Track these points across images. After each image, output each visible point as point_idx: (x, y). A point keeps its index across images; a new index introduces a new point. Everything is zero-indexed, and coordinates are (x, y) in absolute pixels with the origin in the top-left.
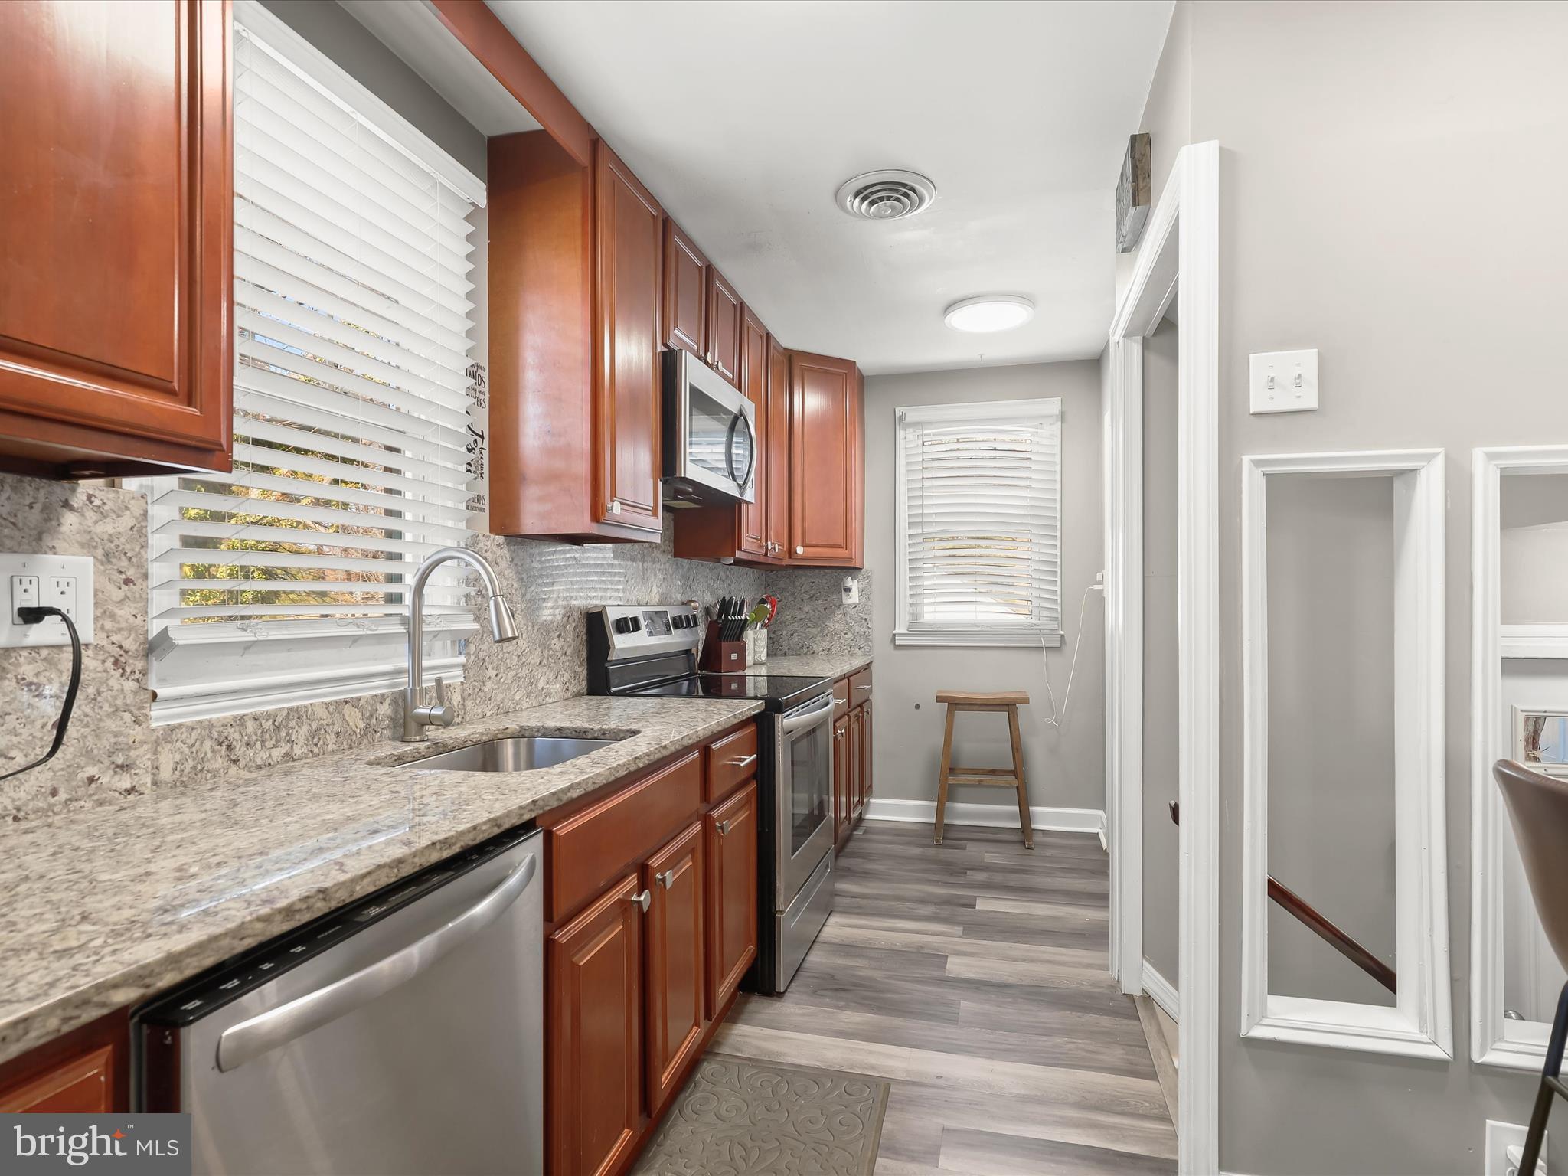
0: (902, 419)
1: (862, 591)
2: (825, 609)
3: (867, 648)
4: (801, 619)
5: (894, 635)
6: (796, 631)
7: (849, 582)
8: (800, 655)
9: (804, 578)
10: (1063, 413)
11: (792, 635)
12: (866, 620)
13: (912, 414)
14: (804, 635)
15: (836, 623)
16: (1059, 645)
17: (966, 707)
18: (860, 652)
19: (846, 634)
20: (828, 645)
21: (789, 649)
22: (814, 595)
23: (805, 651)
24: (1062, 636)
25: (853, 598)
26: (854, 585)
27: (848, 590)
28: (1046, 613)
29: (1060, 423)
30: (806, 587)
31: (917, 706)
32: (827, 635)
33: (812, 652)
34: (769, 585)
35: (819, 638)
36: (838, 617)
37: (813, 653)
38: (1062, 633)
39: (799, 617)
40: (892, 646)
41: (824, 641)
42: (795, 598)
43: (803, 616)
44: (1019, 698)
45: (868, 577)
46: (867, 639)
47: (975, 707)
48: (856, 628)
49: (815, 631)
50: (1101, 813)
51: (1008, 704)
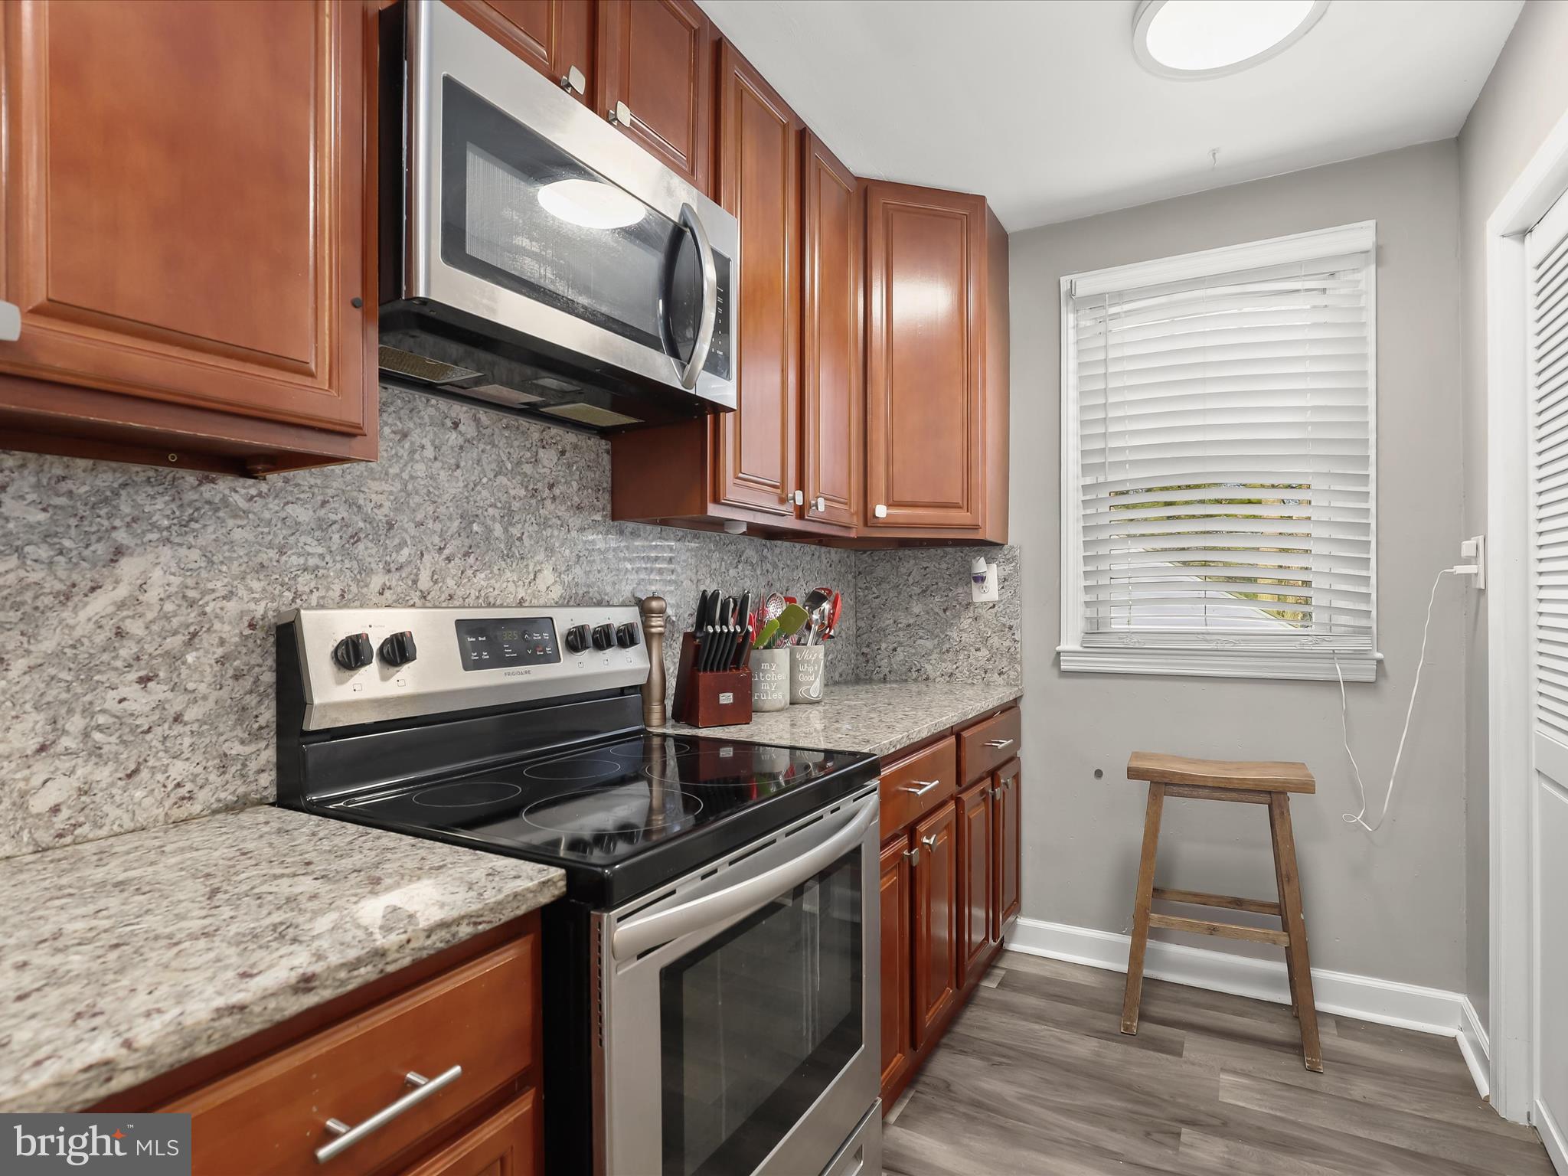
0: (1071, 294)
1: (1004, 581)
2: (945, 611)
3: (1013, 674)
4: (909, 625)
5: (1059, 653)
6: (900, 644)
7: (980, 566)
8: (906, 681)
9: (912, 562)
10: (1379, 249)
11: (895, 650)
12: (1010, 628)
13: (1087, 283)
14: (914, 651)
15: (963, 630)
16: (1372, 677)
17: (1186, 790)
18: (1000, 680)
19: (978, 650)
20: (950, 667)
21: (890, 672)
22: (927, 588)
23: (915, 674)
24: (1380, 662)
25: (990, 591)
26: (992, 573)
27: (980, 579)
28: (1344, 619)
29: (1373, 267)
30: (916, 575)
31: (1099, 774)
32: (948, 651)
33: (924, 676)
34: (860, 573)
35: (935, 656)
36: (966, 623)
37: (927, 679)
38: (1379, 655)
39: (905, 622)
40: (1055, 672)
41: (944, 661)
42: (899, 593)
43: (911, 621)
44: (1286, 782)
45: (1014, 558)
46: (1013, 659)
47: (1201, 792)
48: (995, 641)
49: (929, 644)
50: (1462, 999)
51: (1270, 793)
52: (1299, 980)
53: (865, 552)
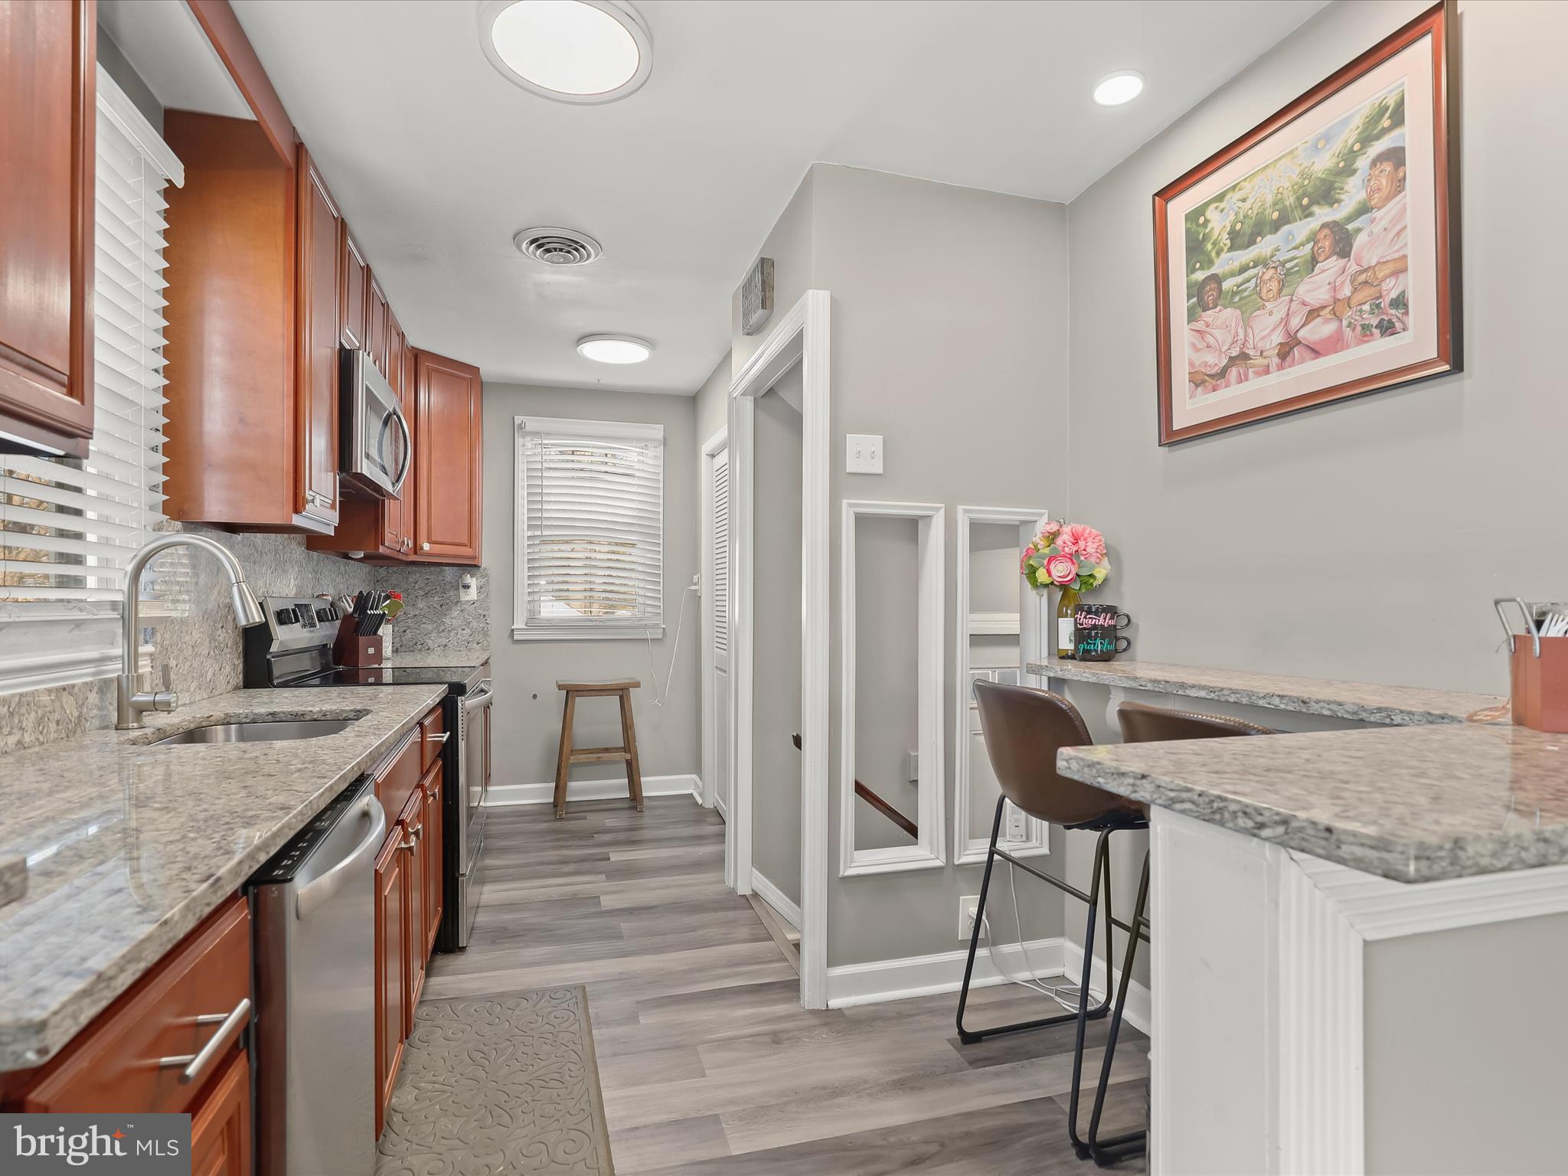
0: (520, 427)
1: (480, 588)
2: (441, 606)
3: (485, 643)
4: (415, 615)
5: (513, 630)
6: (409, 627)
7: (469, 579)
8: (413, 651)
9: (418, 575)
10: (664, 438)
11: (405, 631)
12: (484, 616)
13: (532, 423)
14: (418, 632)
15: (453, 619)
16: (661, 637)
17: (585, 693)
18: (478, 647)
19: (463, 630)
20: (444, 641)
21: (401, 646)
22: (429, 592)
23: (419, 647)
24: (664, 629)
25: (472, 594)
26: (472, 582)
27: (467, 587)
28: (650, 609)
29: (662, 447)
30: (421, 583)
31: (535, 696)
32: (443, 631)
33: (426, 648)
34: (378, 581)
35: (434, 634)
36: (455, 613)
37: (428, 649)
38: (664, 626)
39: (412, 613)
40: (510, 640)
41: (441, 637)
42: (408, 595)
43: (417, 613)
44: (629, 683)
45: (487, 575)
46: (486, 634)
47: (593, 693)
48: (474, 624)
49: (430, 627)
50: (694, 776)
51: (622, 689)
52: (634, 785)
53: (382, 567)
